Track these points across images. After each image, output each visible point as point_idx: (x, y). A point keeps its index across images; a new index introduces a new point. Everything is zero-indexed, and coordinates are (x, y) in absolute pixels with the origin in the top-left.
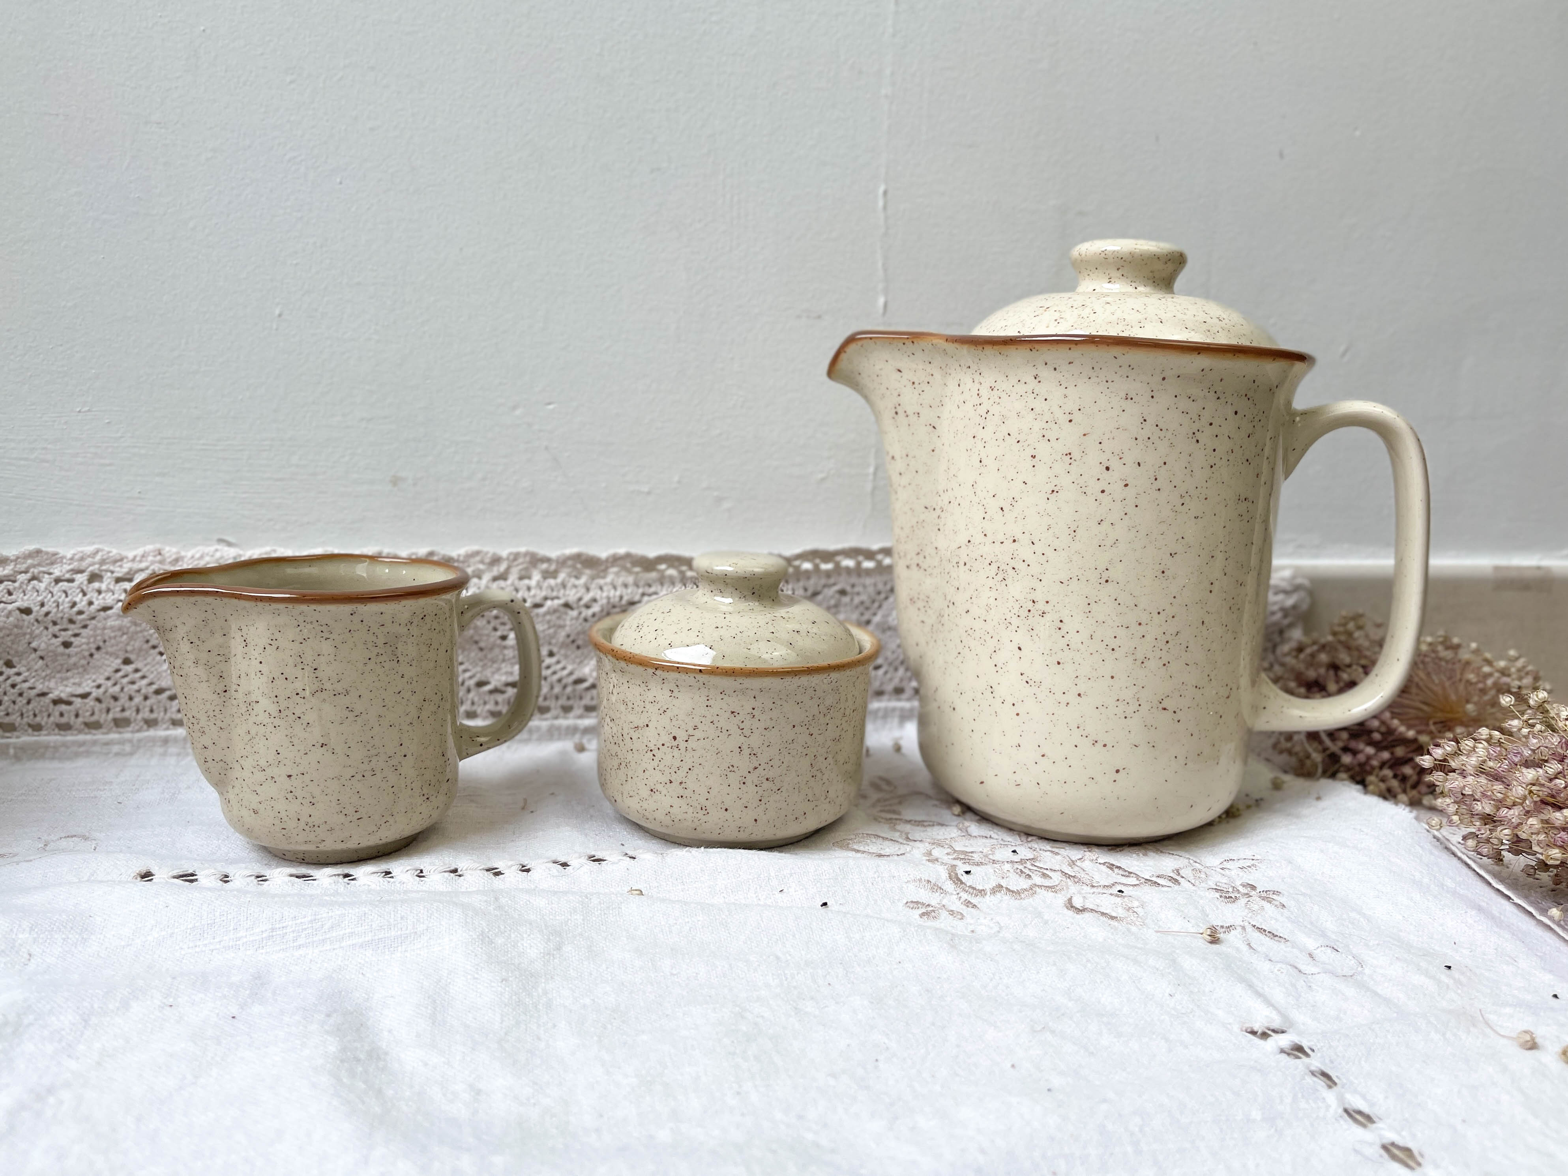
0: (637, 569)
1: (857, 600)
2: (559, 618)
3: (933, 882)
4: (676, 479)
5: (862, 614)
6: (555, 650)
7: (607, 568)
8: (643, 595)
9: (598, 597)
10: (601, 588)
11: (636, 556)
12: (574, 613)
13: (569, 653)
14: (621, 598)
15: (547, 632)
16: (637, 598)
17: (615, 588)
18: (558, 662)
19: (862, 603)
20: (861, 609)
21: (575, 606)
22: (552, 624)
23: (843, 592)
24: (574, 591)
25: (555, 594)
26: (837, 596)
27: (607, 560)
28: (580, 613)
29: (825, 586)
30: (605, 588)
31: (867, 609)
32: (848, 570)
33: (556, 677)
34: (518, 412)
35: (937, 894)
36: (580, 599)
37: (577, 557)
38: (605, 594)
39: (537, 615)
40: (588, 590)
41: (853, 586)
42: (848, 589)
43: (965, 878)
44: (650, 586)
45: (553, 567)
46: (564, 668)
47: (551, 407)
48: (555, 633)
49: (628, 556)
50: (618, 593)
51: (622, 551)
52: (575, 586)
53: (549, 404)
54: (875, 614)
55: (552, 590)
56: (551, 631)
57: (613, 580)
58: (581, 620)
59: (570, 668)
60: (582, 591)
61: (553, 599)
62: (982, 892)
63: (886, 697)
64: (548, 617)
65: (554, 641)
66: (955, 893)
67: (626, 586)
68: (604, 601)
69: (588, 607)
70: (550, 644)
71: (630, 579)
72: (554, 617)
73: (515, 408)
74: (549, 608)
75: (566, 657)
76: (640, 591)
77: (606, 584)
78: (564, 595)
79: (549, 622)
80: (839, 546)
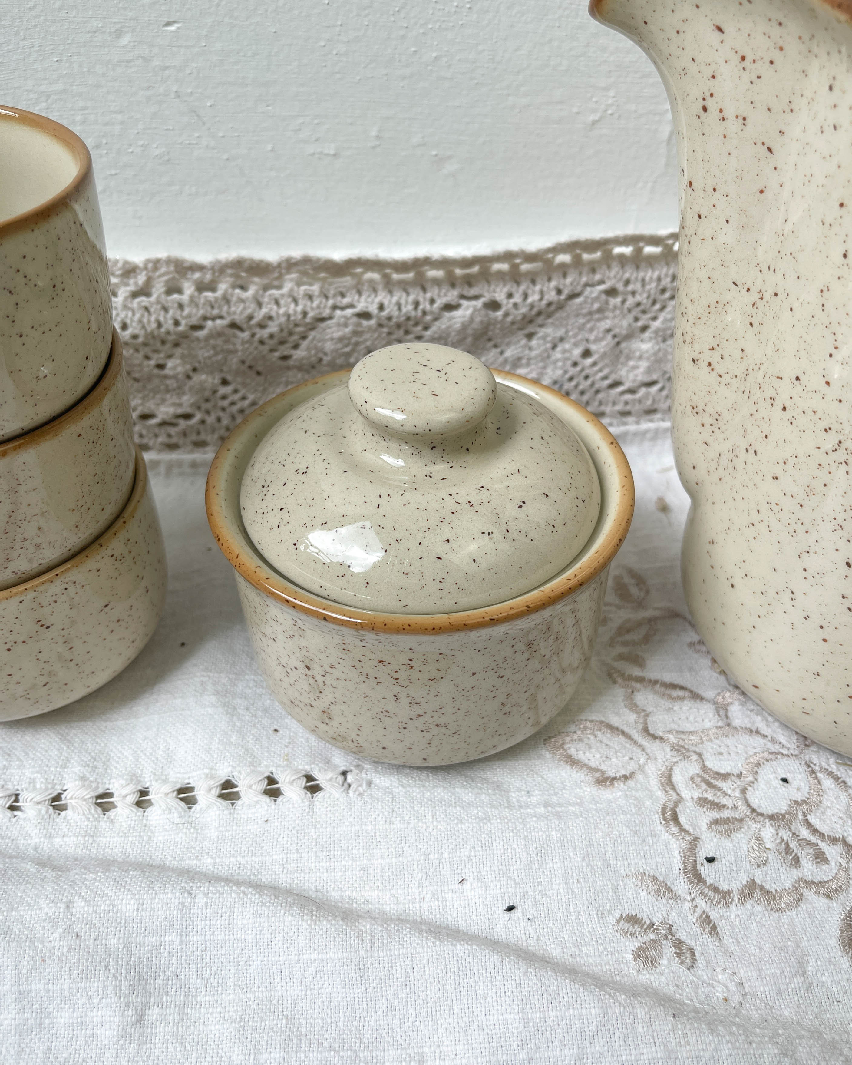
0: (322, 275)
1: (631, 301)
2: (227, 341)
3: (661, 878)
4: (374, 133)
5: (636, 319)
6: (229, 378)
7: (280, 277)
8: (335, 307)
9: (273, 314)
10: (277, 303)
11: (318, 260)
12: (245, 335)
13: (248, 381)
14: (305, 314)
15: (214, 359)
16: (326, 313)
17: (295, 301)
18: (236, 391)
19: (638, 304)
20: (636, 312)
21: (244, 326)
22: (219, 349)
23: (612, 292)
24: (241, 306)
25: (215, 312)
26: (603, 297)
27: (279, 265)
28: (253, 335)
29: (586, 285)
30: (282, 302)
31: (644, 312)
32: (622, 259)
33: (235, 409)
34: (125, 40)
35: (664, 900)
36: (250, 318)
37: (238, 264)
38: (282, 311)
39: (198, 339)
40: (260, 305)
41: (627, 282)
42: (620, 287)
43: (705, 870)
44: (343, 295)
45: (208, 277)
46: (244, 398)
47: (173, 28)
48: (225, 359)
49: (306, 260)
50: (299, 308)
51: (296, 253)
52: (242, 301)
53: (169, 24)
54: (654, 319)
55: (212, 307)
56: (220, 357)
57: (292, 290)
58: (256, 344)
59: (251, 397)
60: (252, 307)
61: (213, 319)
62: (726, 895)
63: (658, 416)
64: (212, 342)
65: (225, 369)
66: (689, 898)
67: (310, 297)
68: (283, 319)
69: (262, 326)
70: (221, 371)
71: (315, 288)
72: (219, 342)
73: (119, 34)
74: (211, 330)
75: (244, 385)
76: (331, 302)
77: (283, 296)
78: (228, 313)
79: (214, 347)
80: (610, 234)
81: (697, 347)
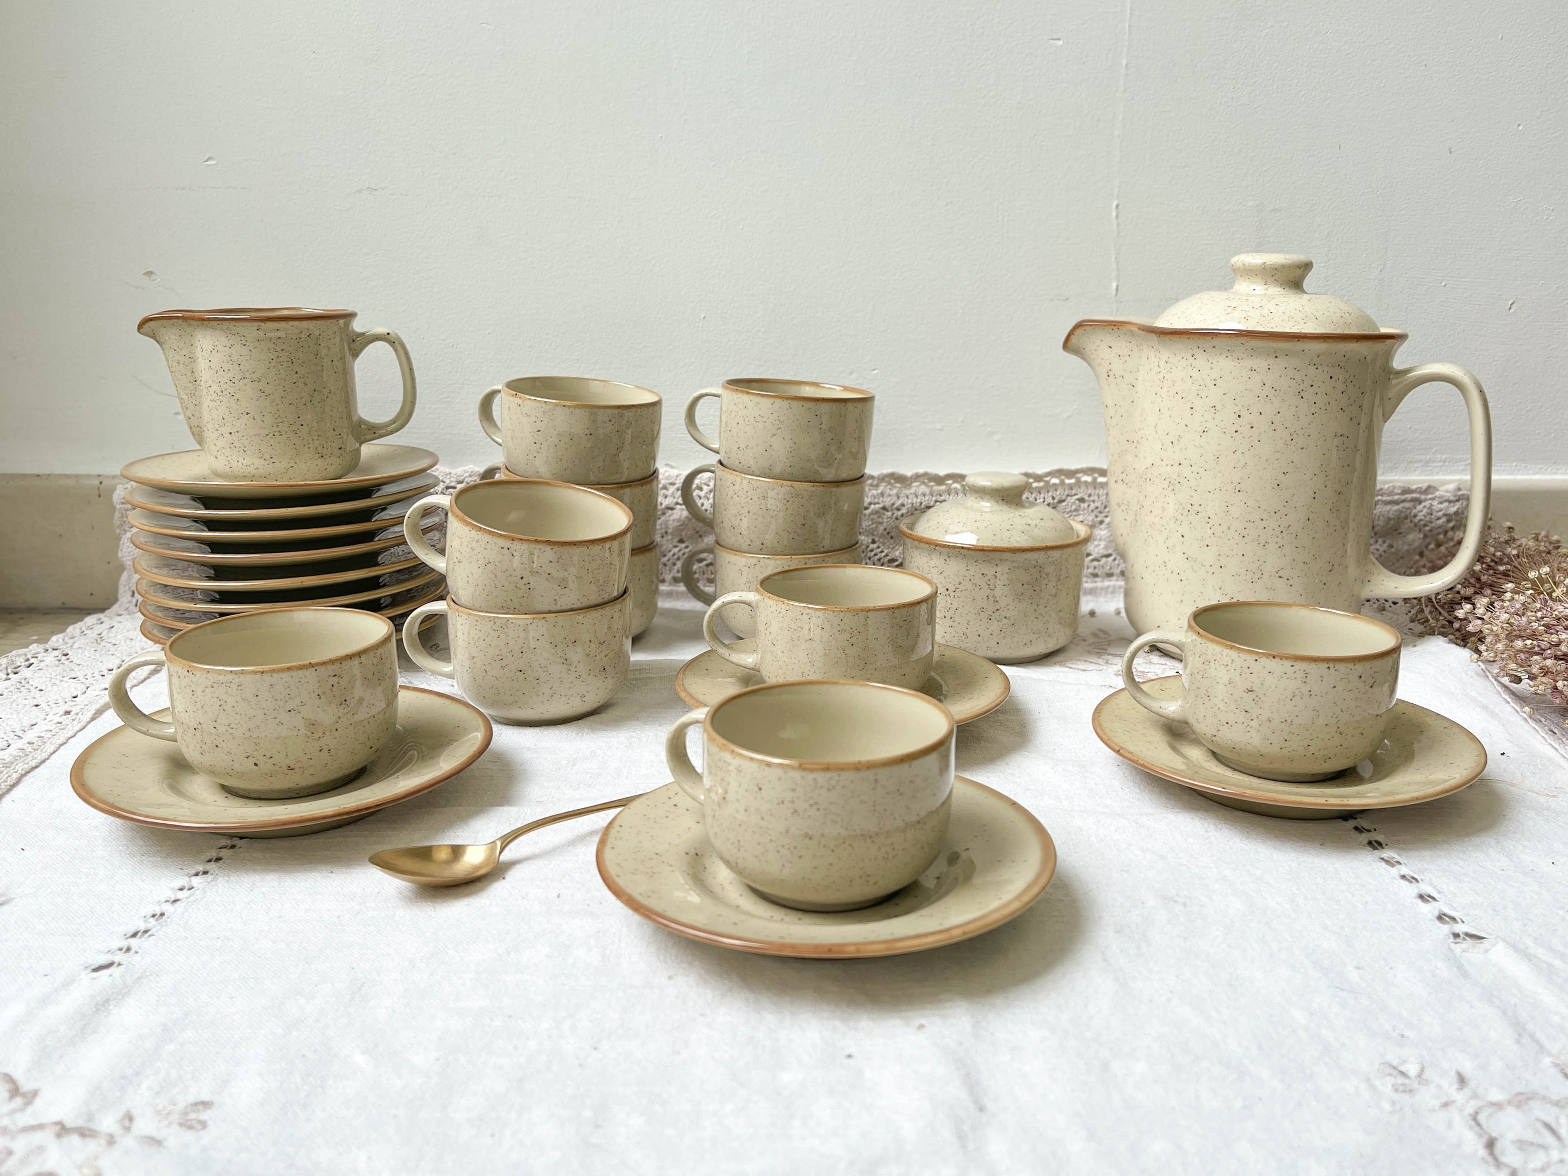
0: (932, 484)
1: (1092, 506)
2: (879, 517)
4: (960, 420)
5: (1096, 516)
6: (876, 539)
7: (911, 483)
8: (936, 501)
9: (905, 503)
10: (907, 497)
11: (931, 474)
12: (890, 514)
13: (886, 541)
14: (921, 503)
15: (871, 527)
16: (932, 504)
17: (917, 497)
18: (878, 547)
19: (1097, 508)
20: (1096, 512)
21: (889, 509)
22: (874, 521)
23: (1082, 500)
24: (889, 498)
25: (876, 500)
26: (1077, 502)
27: (911, 477)
28: (893, 514)
29: (1068, 496)
30: (910, 497)
31: (1101, 512)
32: (1086, 483)
33: (877, 557)
34: (854, 376)
36: (893, 504)
37: (892, 476)
38: (910, 501)
39: (865, 515)
40: (898, 498)
41: (1090, 496)
42: (1086, 498)
44: (941, 495)
45: (875, 482)
46: (882, 552)
47: (875, 372)
48: (877, 527)
49: (926, 474)
50: (919, 500)
51: (921, 471)
52: (890, 495)
53: (874, 370)
55: (875, 498)
56: (874, 526)
57: (915, 491)
58: (893, 519)
59: (886, 551)
60: (895, 498)
61: (875, 504)
63: (1114, 578)
64: (872, 517)
65: (875, 533)
67: (924, 495)
68: (910, 506)
69: (898, 509)
70: (873, 535)
71: (927, 491)
72: (875, 517)
73: (851, 373)
74: (872, 510)
75: (884, 544)
76: (934, 499)
77: (911, 494)
78: (883, 502)
79: (872, 520)
80: (1079, 467)
81: (1116, 475)
